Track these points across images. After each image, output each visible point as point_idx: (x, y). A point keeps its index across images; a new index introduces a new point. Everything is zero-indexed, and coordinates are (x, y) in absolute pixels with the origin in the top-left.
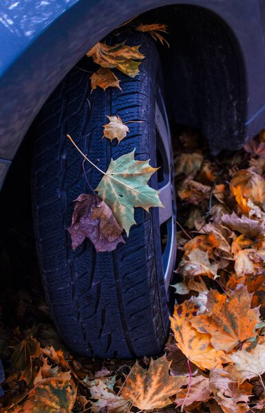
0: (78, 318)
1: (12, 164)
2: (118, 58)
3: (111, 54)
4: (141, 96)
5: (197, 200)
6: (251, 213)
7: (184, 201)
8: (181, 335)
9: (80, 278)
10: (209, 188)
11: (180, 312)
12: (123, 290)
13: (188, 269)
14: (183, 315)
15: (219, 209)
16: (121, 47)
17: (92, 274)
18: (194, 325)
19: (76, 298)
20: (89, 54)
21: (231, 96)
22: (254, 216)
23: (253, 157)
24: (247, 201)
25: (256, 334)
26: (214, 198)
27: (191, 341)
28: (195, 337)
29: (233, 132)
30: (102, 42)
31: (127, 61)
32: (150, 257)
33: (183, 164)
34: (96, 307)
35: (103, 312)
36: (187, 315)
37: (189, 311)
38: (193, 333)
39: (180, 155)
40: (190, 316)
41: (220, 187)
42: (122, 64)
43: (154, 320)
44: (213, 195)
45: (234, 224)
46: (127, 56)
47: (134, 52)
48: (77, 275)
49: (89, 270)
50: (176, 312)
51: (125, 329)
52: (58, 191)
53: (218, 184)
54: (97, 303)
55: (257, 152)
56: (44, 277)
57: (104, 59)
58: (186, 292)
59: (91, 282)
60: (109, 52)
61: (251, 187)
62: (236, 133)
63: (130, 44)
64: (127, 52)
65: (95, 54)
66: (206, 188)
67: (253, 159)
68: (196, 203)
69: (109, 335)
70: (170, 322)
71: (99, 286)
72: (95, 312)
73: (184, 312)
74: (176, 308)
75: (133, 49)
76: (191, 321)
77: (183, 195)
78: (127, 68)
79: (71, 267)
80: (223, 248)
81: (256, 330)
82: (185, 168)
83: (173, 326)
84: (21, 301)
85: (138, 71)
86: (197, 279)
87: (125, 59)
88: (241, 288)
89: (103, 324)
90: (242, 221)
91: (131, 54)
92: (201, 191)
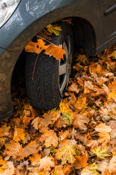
0: (34, 96)
1: (20, 55)
2: (54, 29)
3: (53, 28)
4: (57, 41)
5: (79, 70)
6: (92, 76)
7: (74, 69)
8: (62, 108)
9: (35, 86)
10: (83, 67)
11: (63, 102)
12: (46, 91)
13: (70, 89)
14: (64, 103)
15: (85, 73)
16: (56, 26)
17: (38, 85)
18: (67, 106)
19: (34, 91)
20: (47, 27)
21: (92, 41)
22: (93, 77)
23: (100, 59)
24: (92, 73)
25: (85, 110)
26: (83, 70)
27: (65, 110)
28: (66, 109)
29: (92, 51)
30: (51, 24)
31: (57, 31)
32: (53, 83)
33: (79, 58)
34: (39, 94)
35: (40, 96)
36: (65, 103)
37: (65, 102)
38: (66, 108)
39: (79, 55)
40: (66, 103)
41: (86, 67)
42: (55, 31)
43: (54, 100)
44: (83, 69)
45: (86, 78)
46: (57, 29)
47: (59, 28)
48: (34, 85)
49: (38, 84)
50: (62, 102)
51: (46, 101)
52: (32, 63)
53: (86, 66)
54: (39, 93)
55: (101, 58)
56: (26, 85)
57: (50, 29)
58: (68, 95)
59: (38, 87)
60: (52, 27)
61: (97, 68)
62: (93, 51)
63: (58, 26)
64: (57, 28)
65: (48, 27)
66: (82, 67)
67: (100, 60)
68: (78, 70)
69: (42, 102)
70: (59, 104)
71: (40, 89)
72: (38, 95)
73: (64, 102)
74: (62, 100)
75: (59, 27)
76: (66, 104)
77: (74, 67)
78: (56, 33)
79: (33, 83)
80: (81, 85)
81: (85, 109)
82: (80, 59)
83: (60, 106)
84: (22, 91)
85: (59, 34)
86: (71, 92)
87: (56, 30)
88: (81, 97)
89: (40, 99)
90: (89, 78)
91: (58, 29)
92: (80, 67)
